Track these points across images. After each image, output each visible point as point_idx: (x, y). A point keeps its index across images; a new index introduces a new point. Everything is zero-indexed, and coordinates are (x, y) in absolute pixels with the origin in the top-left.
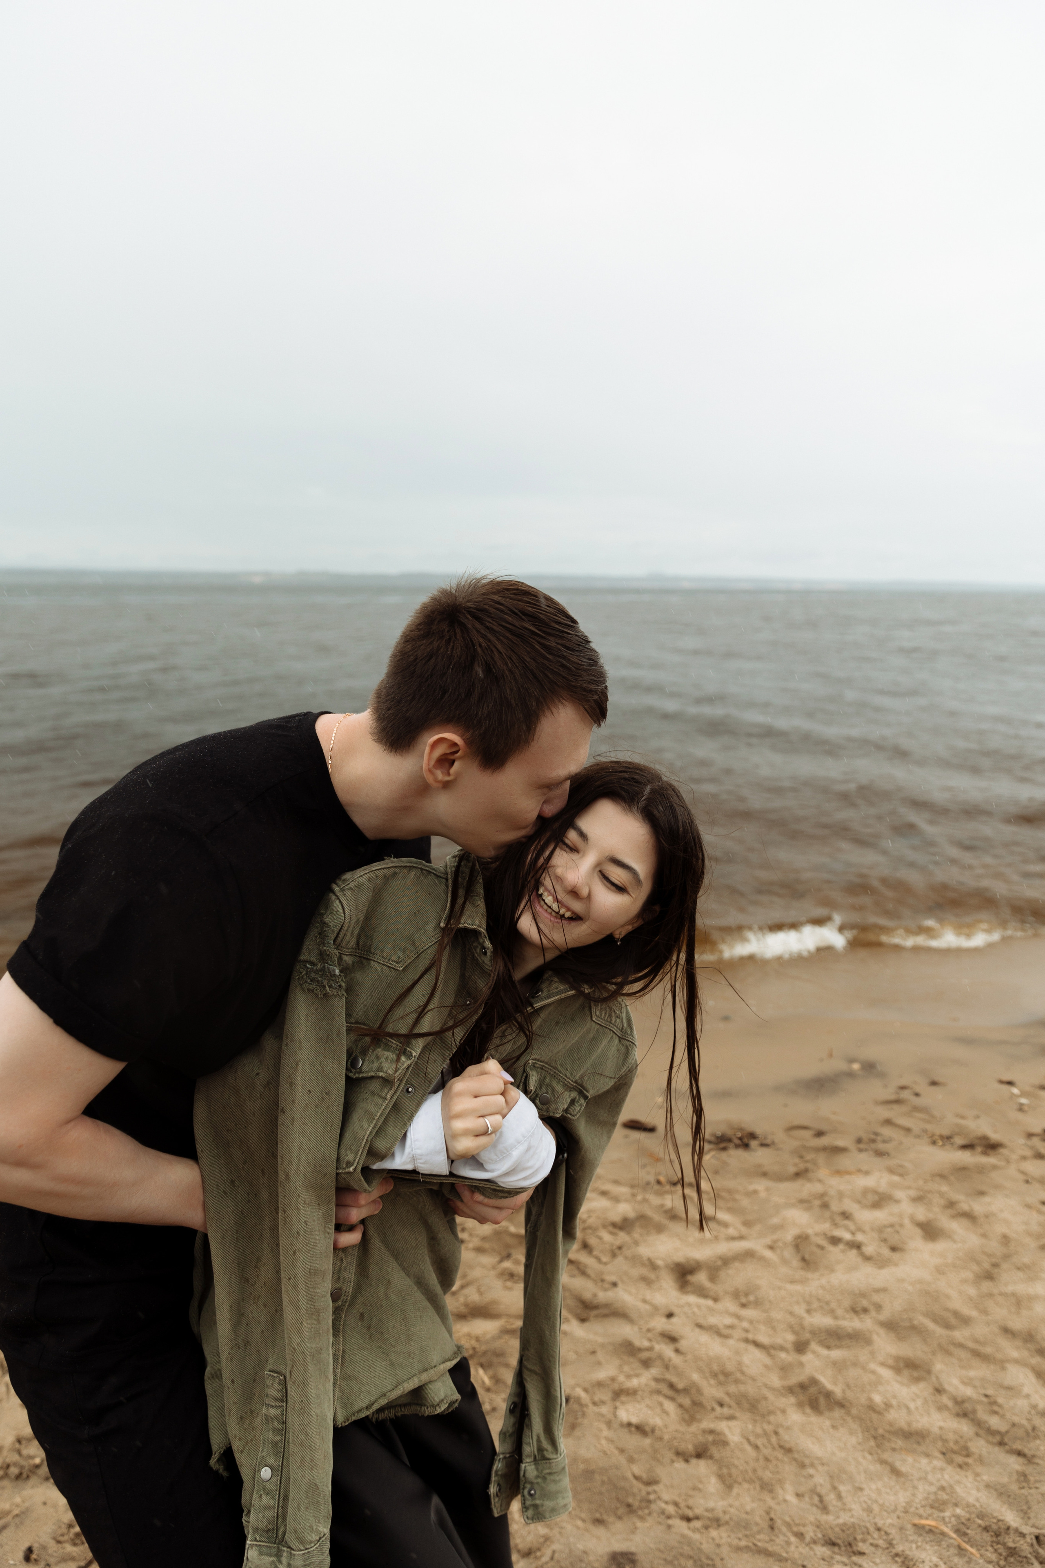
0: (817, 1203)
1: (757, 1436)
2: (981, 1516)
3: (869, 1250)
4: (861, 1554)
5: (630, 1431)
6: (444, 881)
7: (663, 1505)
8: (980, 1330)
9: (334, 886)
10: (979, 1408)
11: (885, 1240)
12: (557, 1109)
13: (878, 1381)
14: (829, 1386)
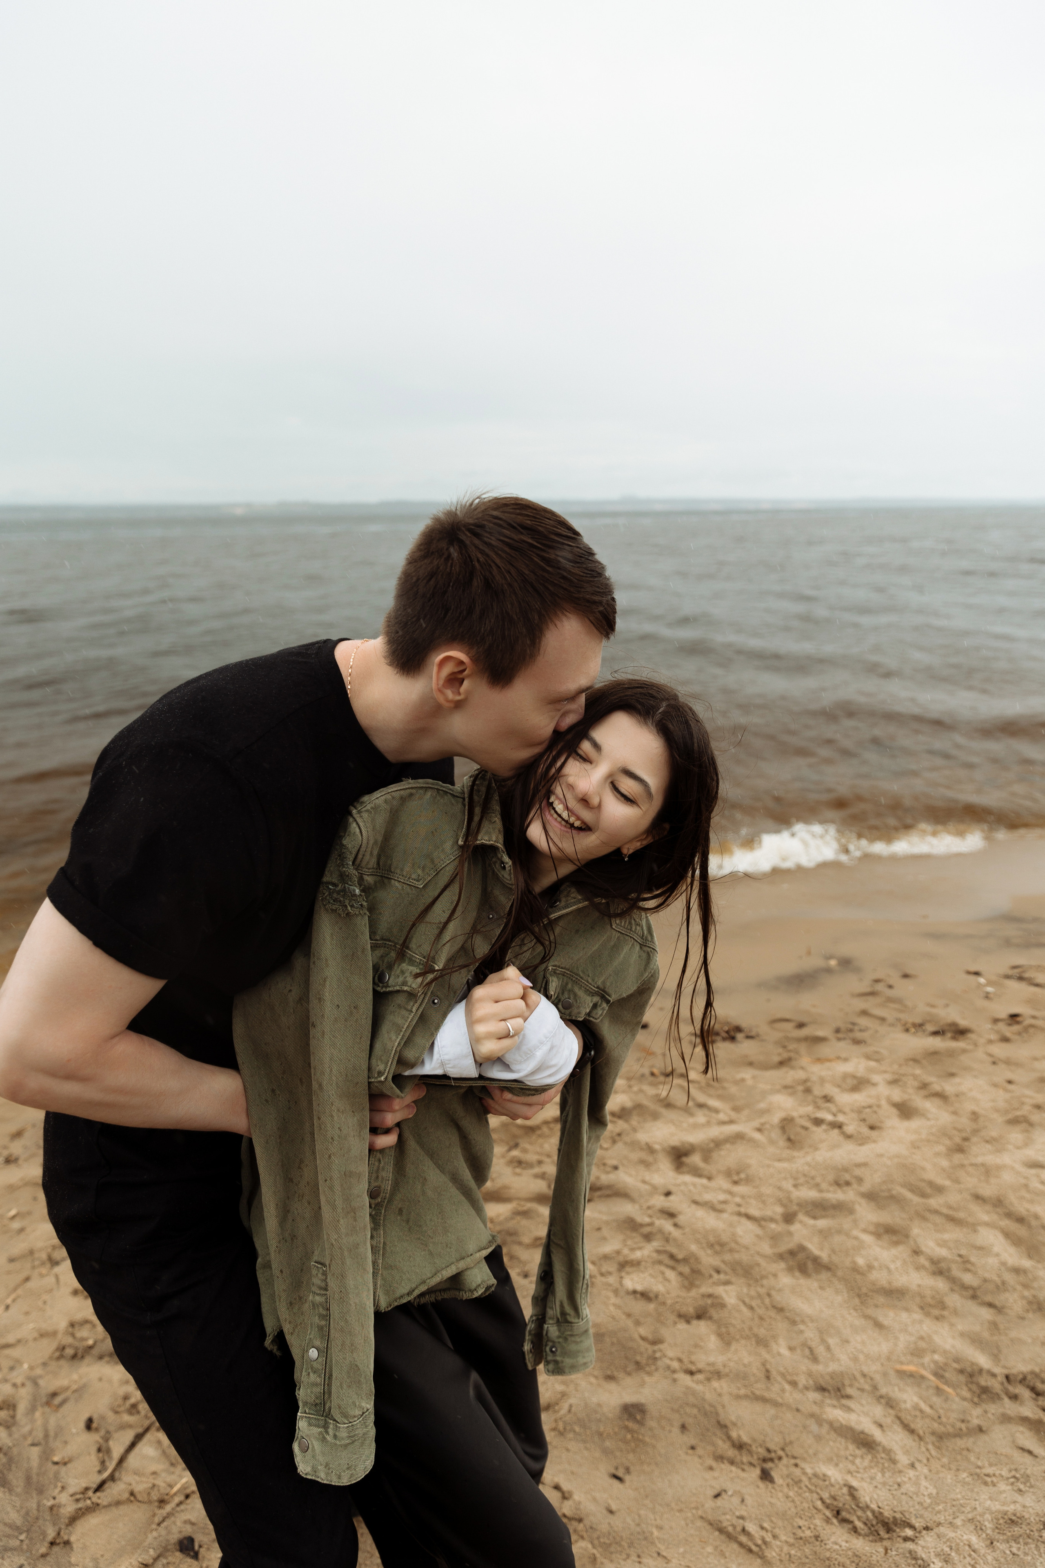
0: (800, 1088)
1: (752, 1298)
2: (957, 1360)
3: (850, 1129)
4: (849, 1397)
5: (636, 1298)
6: (461, 800)
7: (668, 1362)
8: (953, 1198)
9: (352, 808)
10: (954, 1267)
11: (864, 1120)
12: (579, 1013)
13: (861, 1246)
14: (816, 1252)
